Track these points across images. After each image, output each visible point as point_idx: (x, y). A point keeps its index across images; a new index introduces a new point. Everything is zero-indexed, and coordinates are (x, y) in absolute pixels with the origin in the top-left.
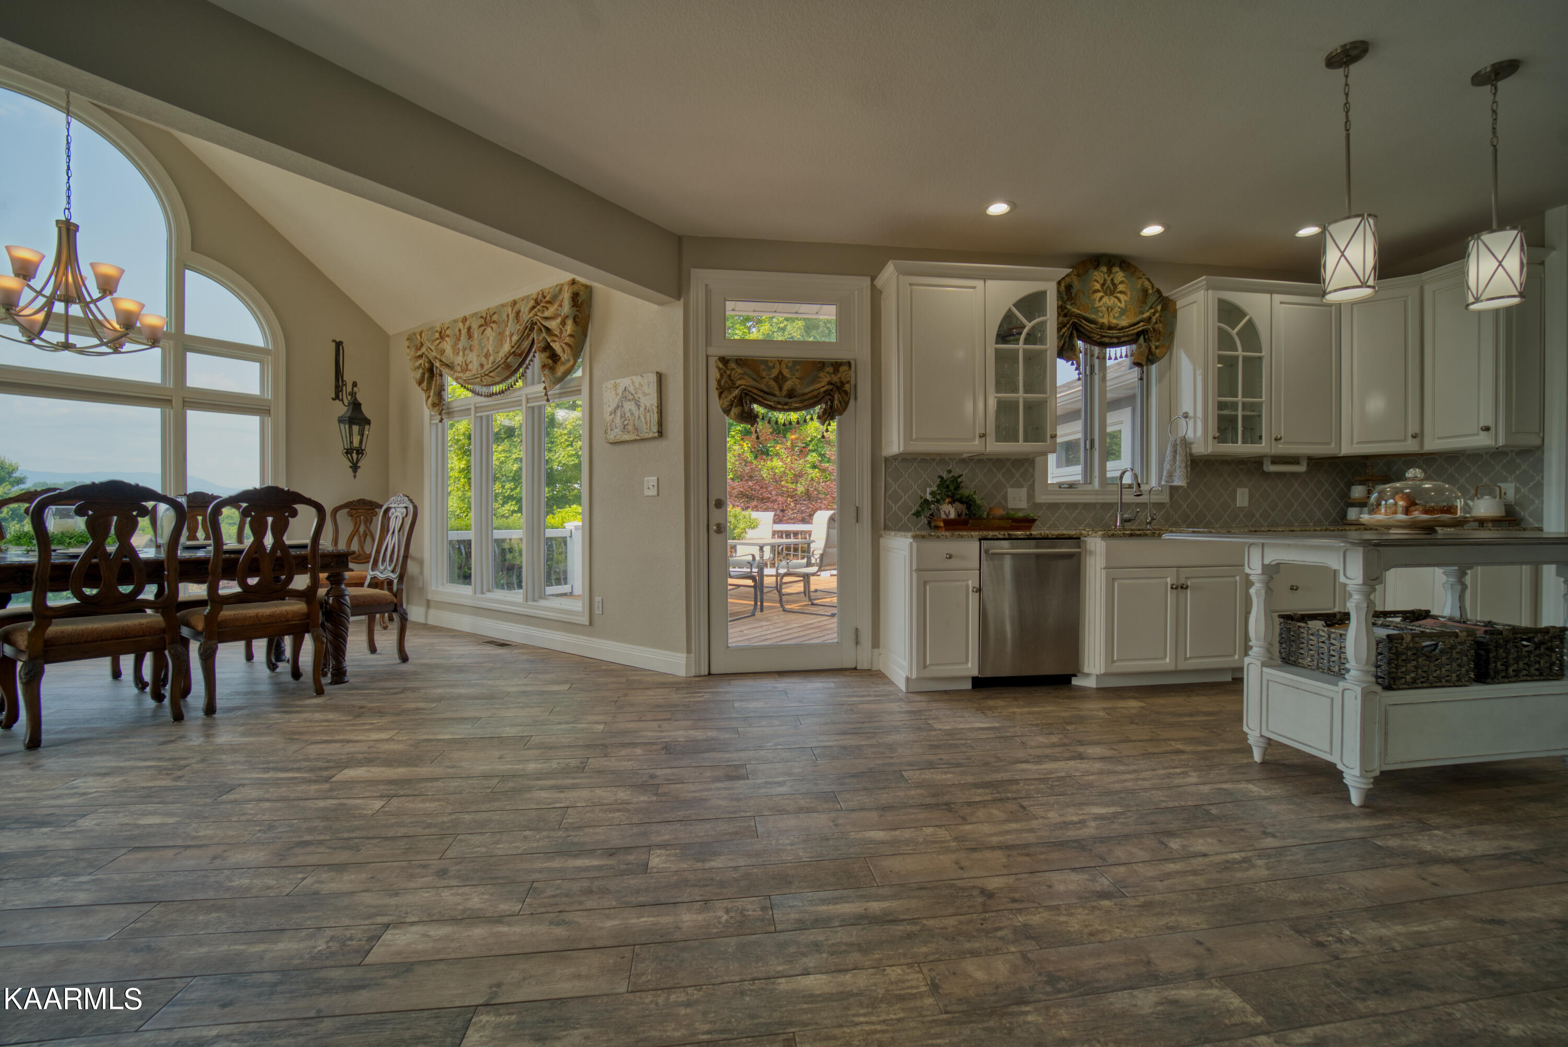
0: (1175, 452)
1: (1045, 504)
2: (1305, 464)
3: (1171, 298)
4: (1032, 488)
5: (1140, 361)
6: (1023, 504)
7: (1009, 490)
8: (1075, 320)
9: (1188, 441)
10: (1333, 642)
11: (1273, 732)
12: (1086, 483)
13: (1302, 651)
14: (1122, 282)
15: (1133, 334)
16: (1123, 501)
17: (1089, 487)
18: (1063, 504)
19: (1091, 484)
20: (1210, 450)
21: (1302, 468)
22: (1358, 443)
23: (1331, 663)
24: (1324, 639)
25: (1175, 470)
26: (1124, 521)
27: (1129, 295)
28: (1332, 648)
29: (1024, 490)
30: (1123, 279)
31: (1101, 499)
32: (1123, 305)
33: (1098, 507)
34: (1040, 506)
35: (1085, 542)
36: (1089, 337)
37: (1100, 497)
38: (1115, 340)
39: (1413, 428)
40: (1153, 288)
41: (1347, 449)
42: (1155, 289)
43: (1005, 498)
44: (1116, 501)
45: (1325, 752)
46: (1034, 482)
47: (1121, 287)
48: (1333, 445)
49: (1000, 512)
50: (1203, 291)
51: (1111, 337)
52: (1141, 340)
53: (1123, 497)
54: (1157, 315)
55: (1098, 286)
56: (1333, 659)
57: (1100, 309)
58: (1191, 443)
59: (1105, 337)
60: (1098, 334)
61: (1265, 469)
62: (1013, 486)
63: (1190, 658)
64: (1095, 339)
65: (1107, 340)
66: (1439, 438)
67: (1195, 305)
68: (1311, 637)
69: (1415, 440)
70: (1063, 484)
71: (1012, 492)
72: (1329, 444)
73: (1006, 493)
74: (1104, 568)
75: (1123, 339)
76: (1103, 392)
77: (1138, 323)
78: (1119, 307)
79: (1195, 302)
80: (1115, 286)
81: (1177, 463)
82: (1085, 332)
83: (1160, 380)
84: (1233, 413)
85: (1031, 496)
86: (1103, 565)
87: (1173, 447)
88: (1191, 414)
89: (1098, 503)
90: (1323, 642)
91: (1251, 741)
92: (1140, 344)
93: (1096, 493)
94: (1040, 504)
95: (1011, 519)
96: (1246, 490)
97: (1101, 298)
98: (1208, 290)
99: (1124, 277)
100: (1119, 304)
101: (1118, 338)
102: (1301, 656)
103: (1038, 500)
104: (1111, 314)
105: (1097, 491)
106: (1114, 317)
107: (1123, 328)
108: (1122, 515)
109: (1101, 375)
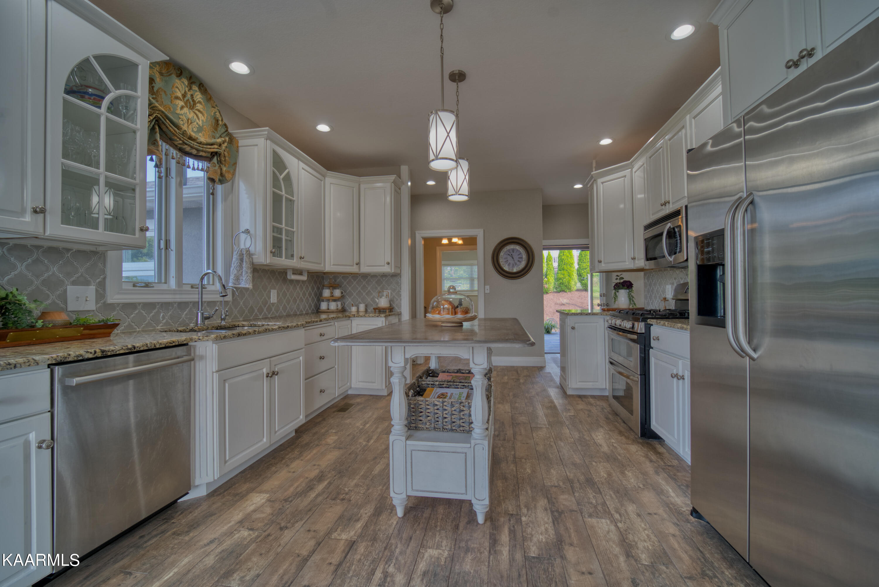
0: (242, 260)
1: (118, 304)
2: (306, 276)
3: (234, 136)
4: (102, 285)
5: (214, 178)
6: (91, 306)
7: (69, 288)
8: (159, 115)
9: (251, 253)
10: (446, 408)
11: (417, 491)
12: (160, 282)
13: (421, 418)
14: (199, 102)
15: (208, 152)
16: (204, 300)
17: (164, 287)
18: (139, 304)
19: (166, 283)
20: (268, 261)
21: (304, 278)
22: (333, 265)
23: (444, 423)
24: (438, 407)
25: (241, 275)
26: (205, 318)
27: (205, 116)
28: (445, 412)
29: (92, 289)
30: (200, 99)
31: (178, 298)
32: (200, 123)
33: (175, 305)
34: (112, 307)
35: (195, 347)
36: (171, 139)
37: (178, 296)
38: (194, 152)
39: (356, 260)
40: (222, 120)
41: (328, 268)
42: (223, 123)
43: (64, 297)
44: (197, 300)
45: (462, 494)
46: (104, 279)
47: (199, 106)
48: (322, 265)
49: (61, 318)
50: (263, 139)
51: (192, 148)
52: (215, 160)
53: (204, 296)
54: (226, 144)
55: (179, 95)
56: (446, 420)
57: (181, 117)
58: (252, 254)
59: (186, 144)
60: (180, 140)
61: (289, 277)
62: (74, 283)
63: (278, 430)
64: (176, 143)
65: (188, 149)
66: (367, 266)
67: (256, 148)
68: (428, 407)
69: (357, 266)
70: (138, 283)
71: (72, 291)
72: (320, 264)
73: (65, 291)
74: (217, 372)
75: (201, 154)
76: (179, 196)
77: (212, 144)
78: (197, 123)
79: (257, 145)
80: (195, 103)
81: (244, 269)
82: (169, 133)
83: (225, 199)
84: (279, 236)
85: (100, 295)
86: (215, 368)
87: (240, 256)
88: (252, 232)
89: (175, 303)
90: (438, 409)
91: (395, 502)
92: (214, 163)
93: (174, 292)
94: (112, 305)
95: (83, 325)
96: (276, 291)
97: (182, 108)
98: (267, 139)
99: (202, 99)
100: (197, 120)
101: (198, 150)
102: (421, 422)
103: (110, 300)
104: (190, 127)
105: (174, 290)
106: (193, 131)
107: (200, 143)
108: (202, 314)
109: (179, 180)
